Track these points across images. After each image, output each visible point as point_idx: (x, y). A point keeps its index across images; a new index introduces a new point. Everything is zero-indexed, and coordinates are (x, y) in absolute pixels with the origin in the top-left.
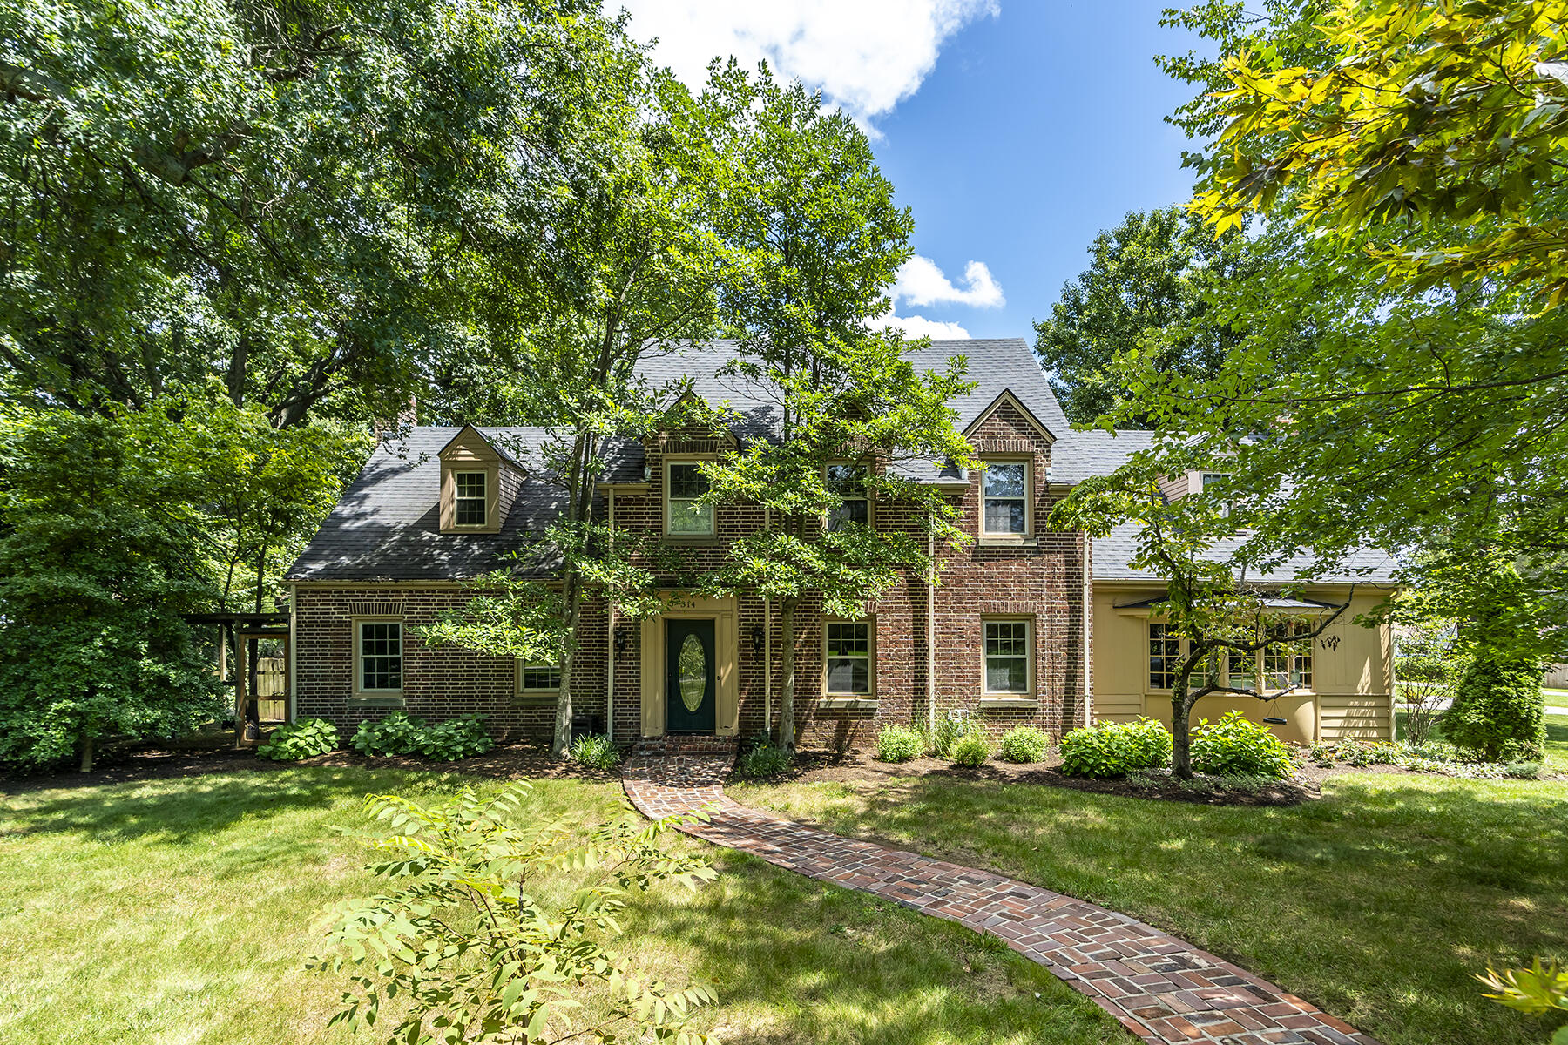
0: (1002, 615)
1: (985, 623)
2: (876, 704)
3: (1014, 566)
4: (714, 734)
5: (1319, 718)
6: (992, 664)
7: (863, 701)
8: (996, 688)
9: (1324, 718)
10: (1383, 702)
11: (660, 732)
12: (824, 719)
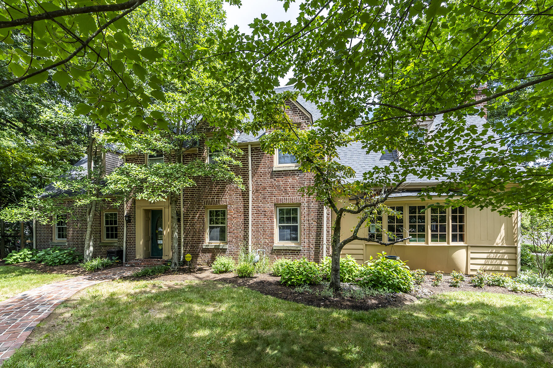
0: (285, 204)
1: (278, 209)
2: (227, 247)
3: (290, 180)
4: (161, 258)
5: (469, 259)
6: (281, 228)
7: (222, 245)
8: (284, 240)
9: (472, 258)
10: (512, 250)
11: (142, 257)
12: (206, 253)
